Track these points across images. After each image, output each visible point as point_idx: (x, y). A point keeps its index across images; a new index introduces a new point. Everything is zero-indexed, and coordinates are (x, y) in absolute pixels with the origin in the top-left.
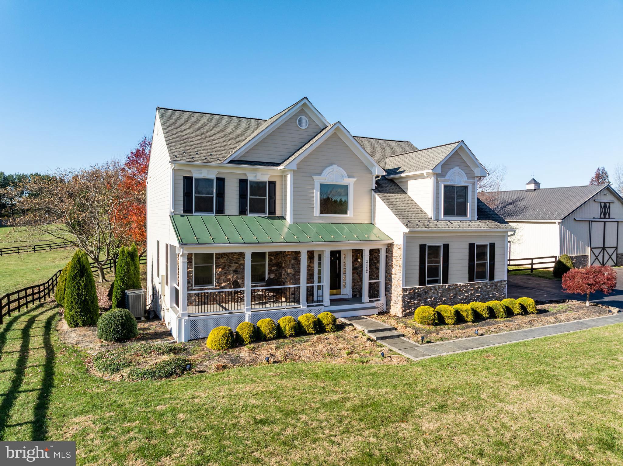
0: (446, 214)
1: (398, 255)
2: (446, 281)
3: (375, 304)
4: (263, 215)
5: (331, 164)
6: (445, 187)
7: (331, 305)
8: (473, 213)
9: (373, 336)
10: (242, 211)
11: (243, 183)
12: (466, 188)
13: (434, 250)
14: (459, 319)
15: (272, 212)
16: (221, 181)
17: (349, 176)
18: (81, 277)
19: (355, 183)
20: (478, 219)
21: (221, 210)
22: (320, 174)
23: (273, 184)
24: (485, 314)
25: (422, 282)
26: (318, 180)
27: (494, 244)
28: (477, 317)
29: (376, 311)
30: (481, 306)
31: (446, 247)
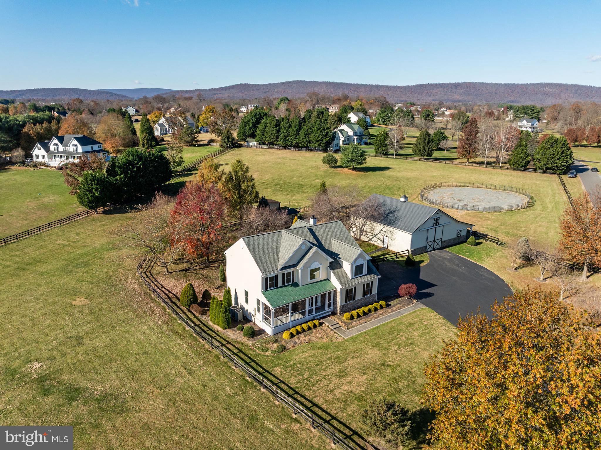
0: (355, 275)
1: (338, 294)
2: (354, 299)
3: (330, 310)
4: (290, 284)
5: (314, 262)
6: (355, 266)
8: (365, 272)
9: (332, 328)
10: (284, 284)
11: (284, 274)
12: (363, 264)
13: (351, 290)
14: (359, 316)
15: (293, 281)
16: (277, 276)
17: (320, 264)
19: (322, 266)
20: (367, 274)
21: (277, 286)
22: (310, 267)
23: (293, 273)
24: (367, 312)
25: (346, 302)
26: (309, 269)
27: (372, 282)
28: (365, 314)
29: (331, 313)
30: (366, 309)
31: (355, 288)
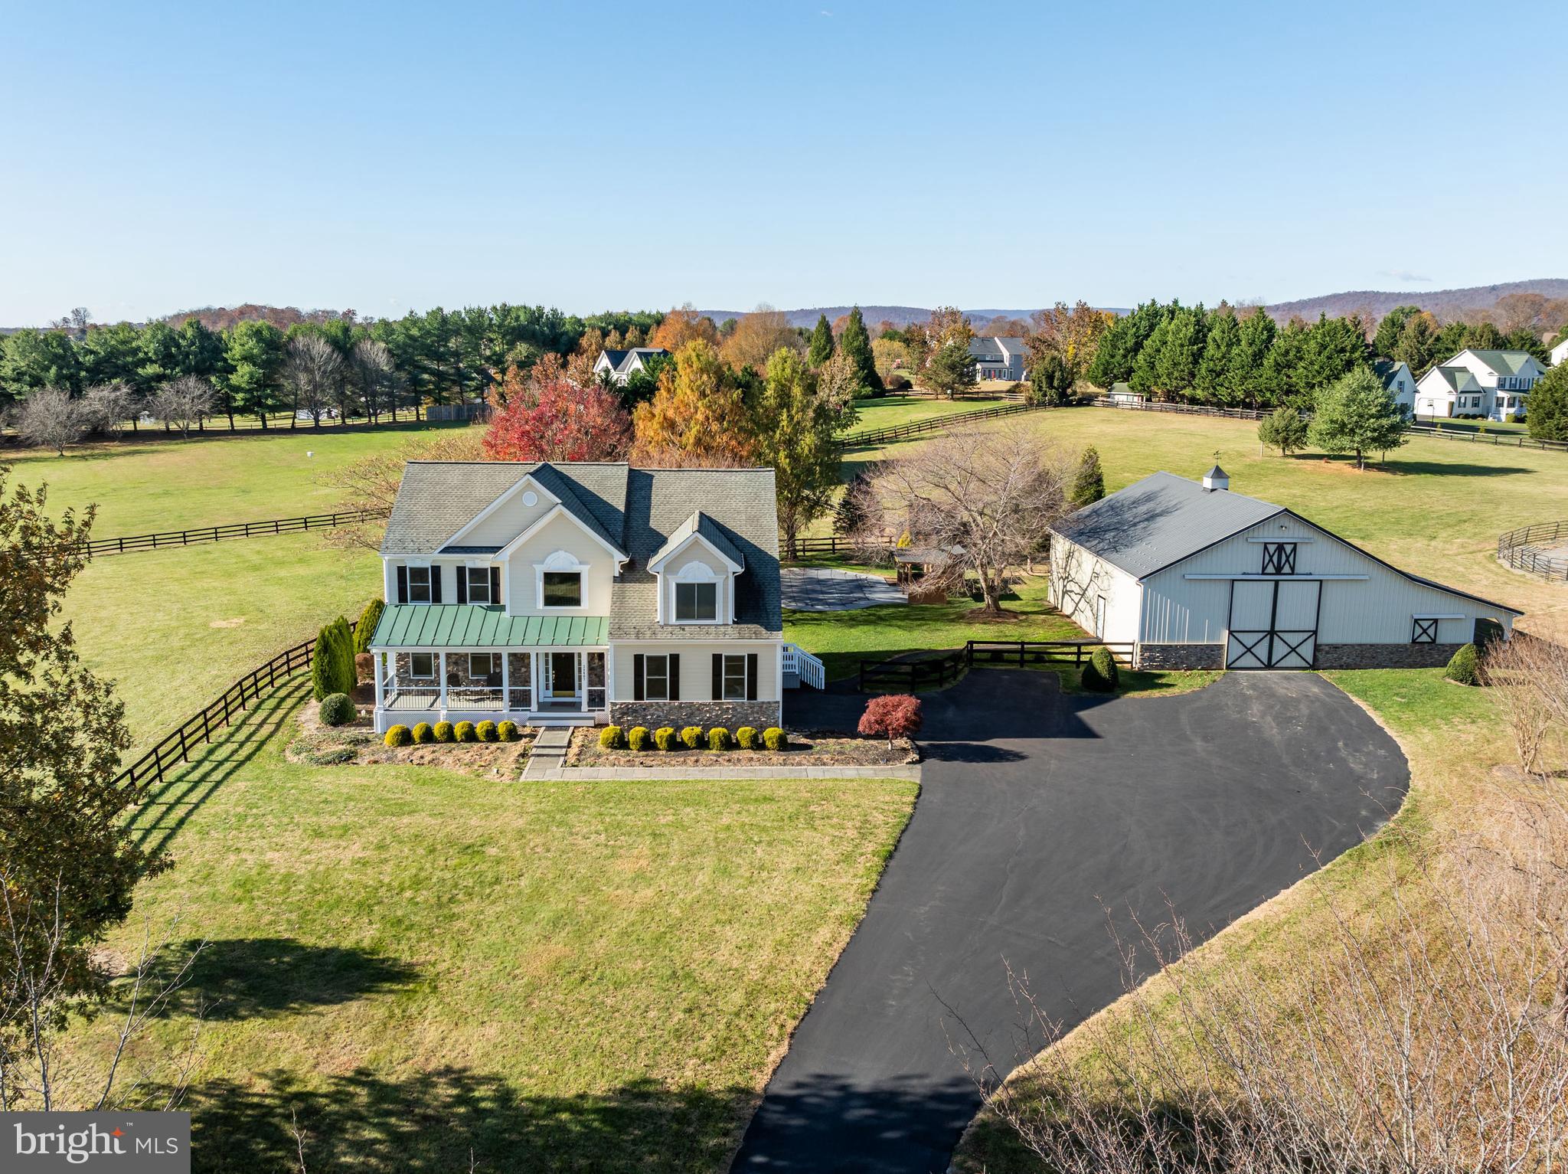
0: (679, 617)
2: (675, 695)
3: (595, 714)
4: (484, 605)
5: (557, 551)
6: (678, 586)
7: (539, 710)
8: (725, 615)
10: (462, 599)
11: (461, 571)
12: (714, 585)
13: (657, 663)
15: (496, 599)
16: (436, 570)
17: (581, 563)
18: (325, 652)
19: (590, 571)
20: (734, 622)
21: (437, 599)
22: (542, 562)
23: (495, 571)
24: (691, 743)
25: (638, 695)
26: (540, 570)
27: (756, 655)
28: (676, 745)
29: (591, 723)
30: (690, 732)
31: (675, 659)
